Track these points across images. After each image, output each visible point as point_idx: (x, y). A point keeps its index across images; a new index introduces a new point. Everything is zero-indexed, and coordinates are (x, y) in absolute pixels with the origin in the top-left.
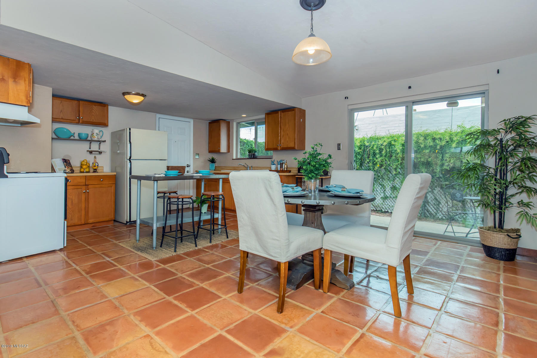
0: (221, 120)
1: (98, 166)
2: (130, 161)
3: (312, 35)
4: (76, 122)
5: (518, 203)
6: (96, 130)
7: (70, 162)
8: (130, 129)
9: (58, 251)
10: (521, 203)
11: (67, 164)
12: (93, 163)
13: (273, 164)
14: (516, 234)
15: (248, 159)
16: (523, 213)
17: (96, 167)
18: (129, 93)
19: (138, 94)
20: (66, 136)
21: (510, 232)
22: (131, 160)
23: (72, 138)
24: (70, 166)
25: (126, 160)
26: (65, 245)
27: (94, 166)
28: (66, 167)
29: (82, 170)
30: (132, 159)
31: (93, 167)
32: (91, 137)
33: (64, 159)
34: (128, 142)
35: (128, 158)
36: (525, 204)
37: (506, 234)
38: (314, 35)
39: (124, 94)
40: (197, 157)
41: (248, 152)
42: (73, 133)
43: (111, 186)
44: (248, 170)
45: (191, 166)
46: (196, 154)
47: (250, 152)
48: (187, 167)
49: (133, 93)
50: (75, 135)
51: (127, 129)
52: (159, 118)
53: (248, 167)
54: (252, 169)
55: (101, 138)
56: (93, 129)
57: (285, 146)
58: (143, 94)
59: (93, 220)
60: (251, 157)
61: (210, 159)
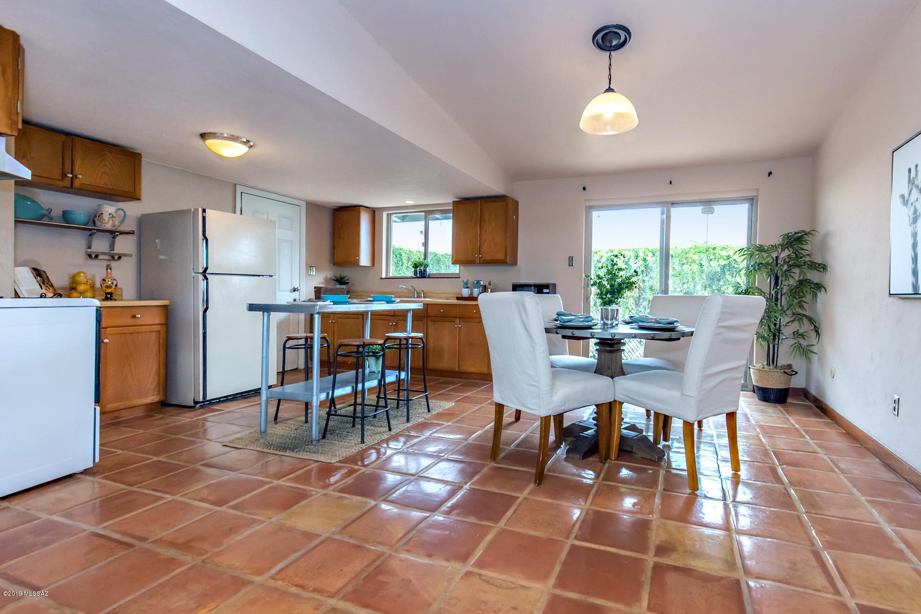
0: (362, 207)
1: (116, 286)
2: (205, 276)
3: (609, 90)
4: (62, 184)
5: (794, 332)
6: (109, 209)
7: (47, 277)
8: (204, 211)
9: (79, 476)
10: (797, 334)
11: (44, 281)
12: (103, 280)
13: (466, 286)
14: (789, 371)
15: (411, 278)
16: (797, 345)
18: (213, 135)
19: (234, 139)
20: (29, 215)
21: (786, 369)
22: (208, 276)
23: (45, 220)
24: (50, 285)
25: (194, 275)
26: (97, 460)
27: (107, 287)
28: (43, 287)
30: (210, 273)
31: (104, 288)
32: (94, 223)
33: (34, 269)
34: (200, 236)
35: (200, 270)
36: (800, 335)
37: (782, 371)
38: (612, 89)
39: (203, 136)
40: (311, 274)
41: (413, 267)
42: (48, 210)
43: (158, 329)
44: (416, 297)
45: (301, 289)
46: (310, 267)
47: (416, 266)
48: (294, 291)
49: (225, 135)
50: (51, 214)
51: (198, 209)
52: (241, 193)
53: (416, 293)
54: (422, 296)
55: (119, 226)
56: (99, 205)
57: (488, 257)
58: (248, 141)
59: (118, 404)
60: (418, 275)
61: (336, 277)
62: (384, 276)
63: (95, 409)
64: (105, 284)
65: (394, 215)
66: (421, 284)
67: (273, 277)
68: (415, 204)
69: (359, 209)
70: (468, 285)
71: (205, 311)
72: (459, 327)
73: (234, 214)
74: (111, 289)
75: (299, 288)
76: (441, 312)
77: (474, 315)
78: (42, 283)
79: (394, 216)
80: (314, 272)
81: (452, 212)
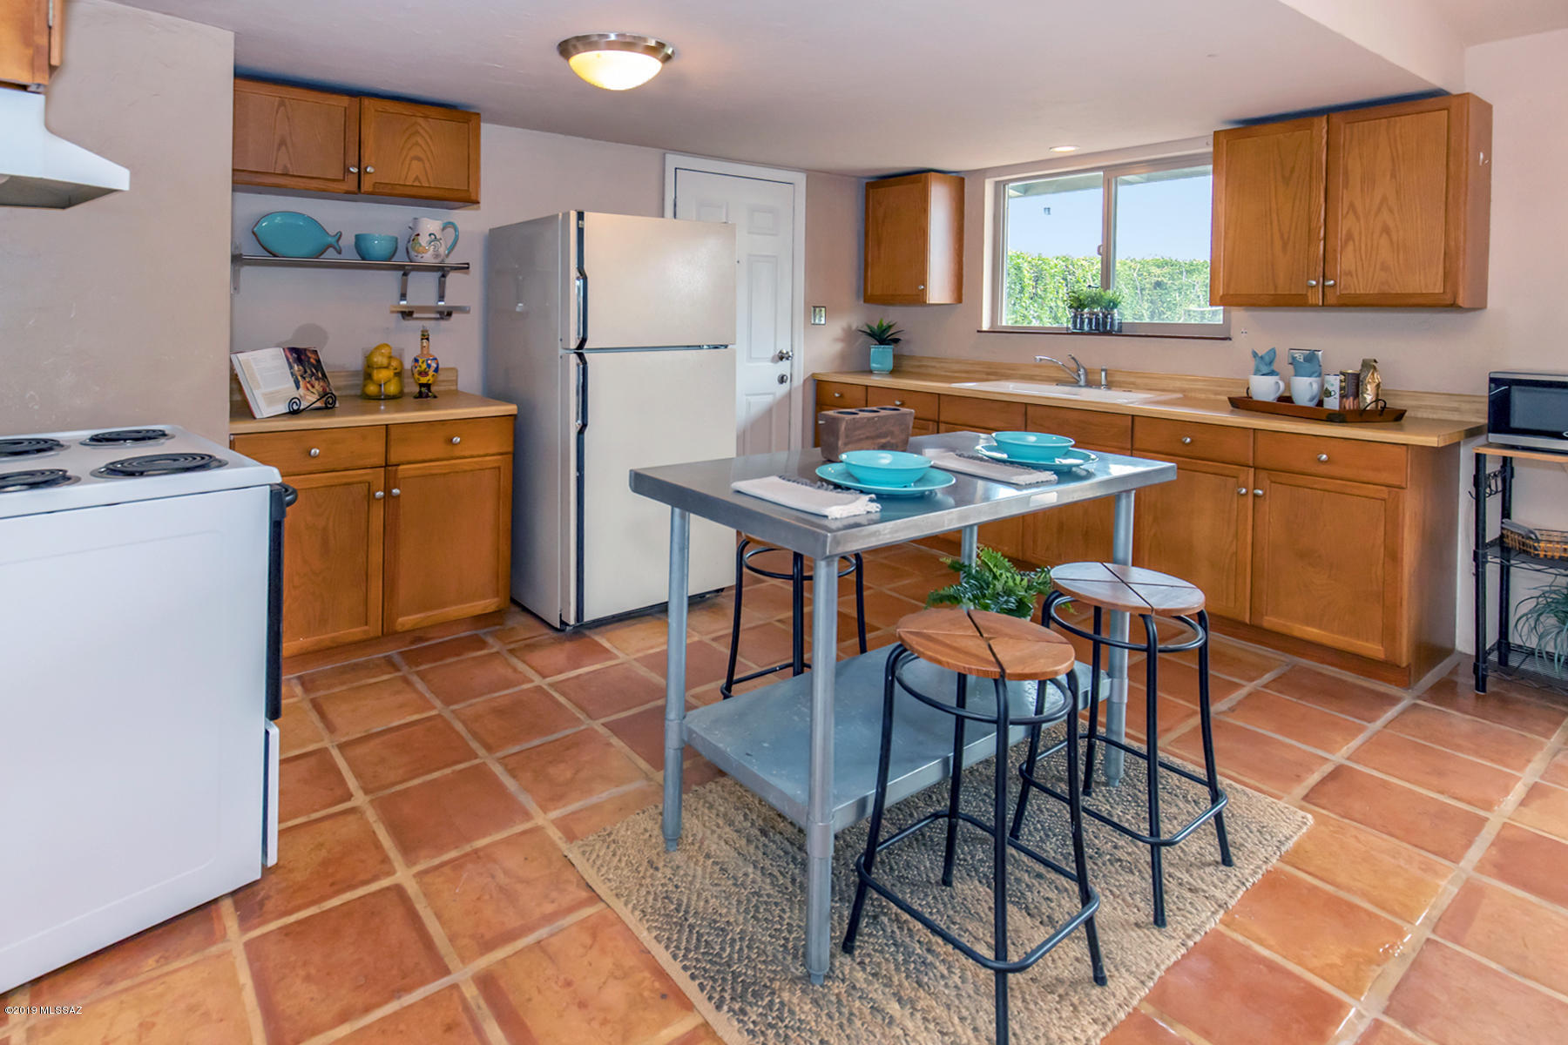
0: (933, 173)
1: (436, 370)
2: (581, 356)
4: (344, 187)
6: (430, 223)
7: (318, 361)
8: (581, 216)
11: (305, 372)
12: (416, 360)
13: (1265, 369)
15: (1068, 333)
17: (429, 377)
18: (585, 42)
19: (629, 43)
20: (304, 249)
22: (587, 356)
23: (330, 255)
24: (317, 379)
25: (561, 352)
26: (270, 860)
27: (420, 373)
28: (302, 383)
29: (372, 389)
30: (587, 349)
31: (416, 374)
32: (408, 252)
33: (293, 350)
34: (574, 273)
35: (574, 344)
39: (568, 47)
40: (817, 321)
41: (1071, 307)
42: (334, 236)
43: (496, 465)
44: (1082, 383)
45: (796, 357)
46: (813, 308)
47: (1078, 304)
48: (781, 358)
49: (613, 37)
50: (340, 242)
51: (568, 214)
52: (676, 169)
53: (1082, 371)
54: (1103, 382)
55: (447, 256)
56: (416, 219)
57: (1360, 286)
58: (661, 45)
59: (418, 616)
60: (1086, 328)
61: (869, 327)
62: (986, 326)
63: (267, 733)
64: (418, 368)
65: (1011, 185)
66: (1096, 351)
67: (729, 347)
68: (1080, 153)
69: (926, 178)
70: (1275, 367)
71: (581, 432)
72: (1255, 496)
73: (662, 219)
74: (428, 378)
75: (790, 354)
76: (1184, 443)
77: (1322, 469)
78: (302, 376)
79: (1013, 188)
80: (823, 319)
81: (1211, 160)
